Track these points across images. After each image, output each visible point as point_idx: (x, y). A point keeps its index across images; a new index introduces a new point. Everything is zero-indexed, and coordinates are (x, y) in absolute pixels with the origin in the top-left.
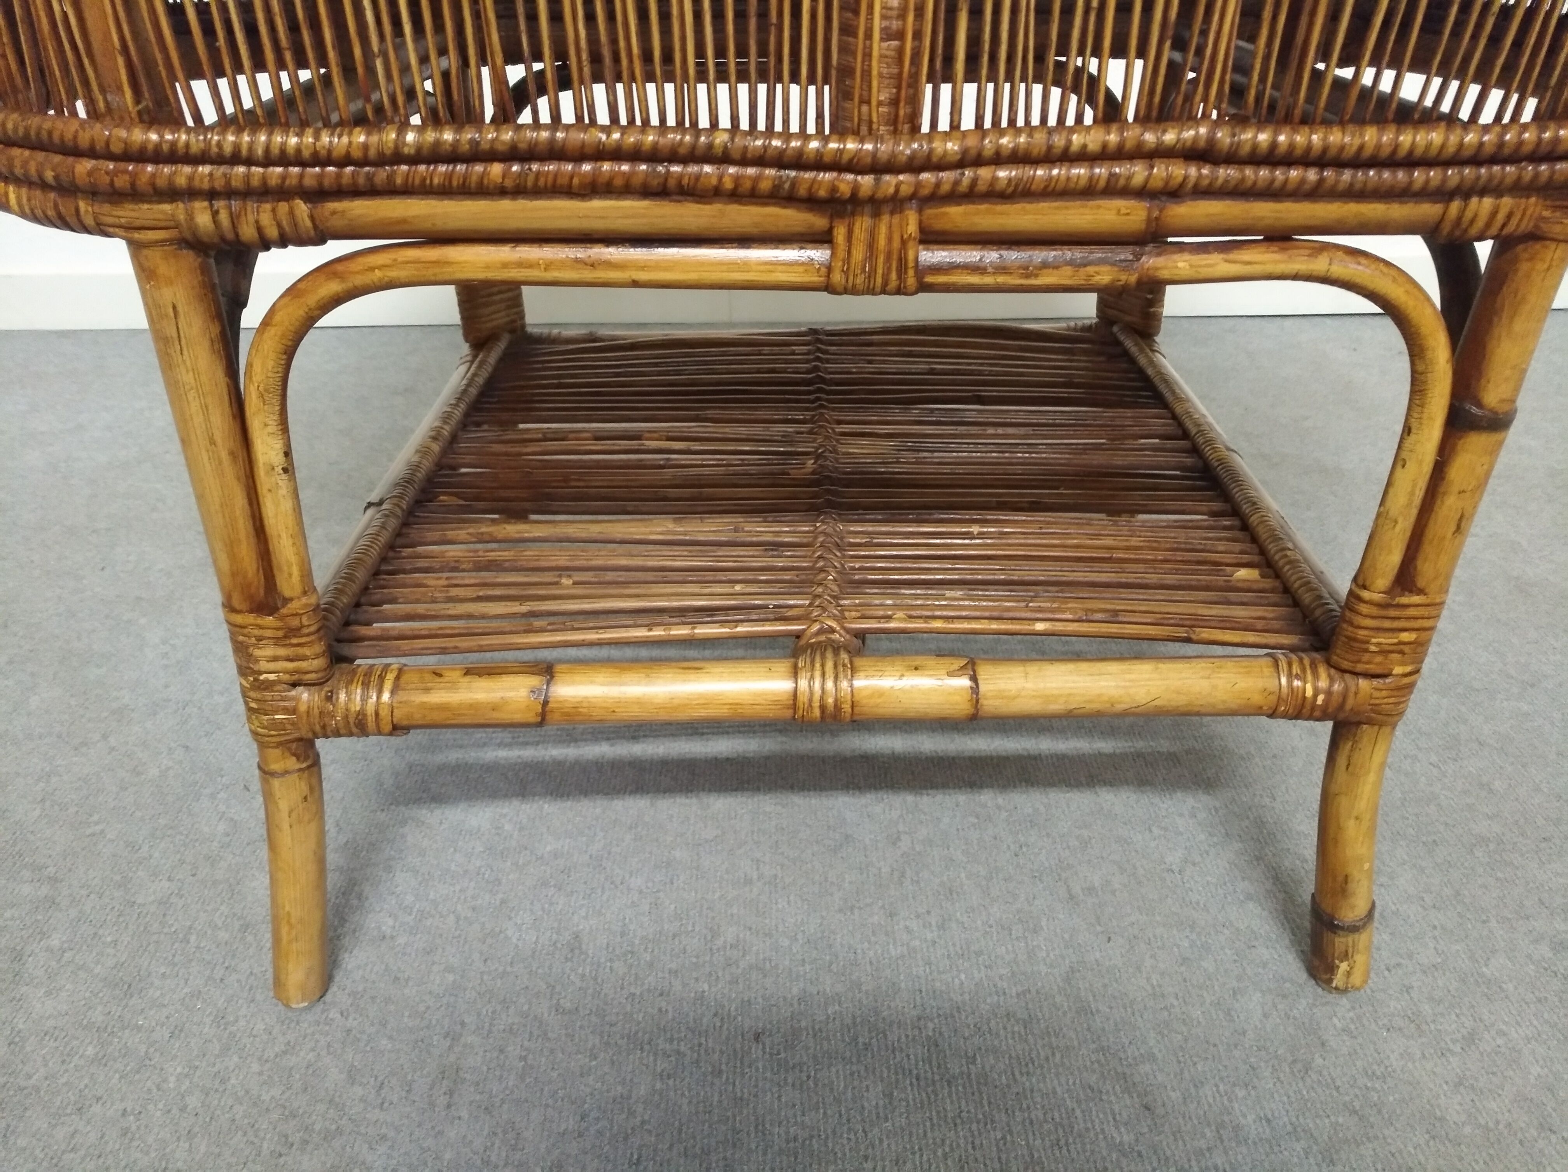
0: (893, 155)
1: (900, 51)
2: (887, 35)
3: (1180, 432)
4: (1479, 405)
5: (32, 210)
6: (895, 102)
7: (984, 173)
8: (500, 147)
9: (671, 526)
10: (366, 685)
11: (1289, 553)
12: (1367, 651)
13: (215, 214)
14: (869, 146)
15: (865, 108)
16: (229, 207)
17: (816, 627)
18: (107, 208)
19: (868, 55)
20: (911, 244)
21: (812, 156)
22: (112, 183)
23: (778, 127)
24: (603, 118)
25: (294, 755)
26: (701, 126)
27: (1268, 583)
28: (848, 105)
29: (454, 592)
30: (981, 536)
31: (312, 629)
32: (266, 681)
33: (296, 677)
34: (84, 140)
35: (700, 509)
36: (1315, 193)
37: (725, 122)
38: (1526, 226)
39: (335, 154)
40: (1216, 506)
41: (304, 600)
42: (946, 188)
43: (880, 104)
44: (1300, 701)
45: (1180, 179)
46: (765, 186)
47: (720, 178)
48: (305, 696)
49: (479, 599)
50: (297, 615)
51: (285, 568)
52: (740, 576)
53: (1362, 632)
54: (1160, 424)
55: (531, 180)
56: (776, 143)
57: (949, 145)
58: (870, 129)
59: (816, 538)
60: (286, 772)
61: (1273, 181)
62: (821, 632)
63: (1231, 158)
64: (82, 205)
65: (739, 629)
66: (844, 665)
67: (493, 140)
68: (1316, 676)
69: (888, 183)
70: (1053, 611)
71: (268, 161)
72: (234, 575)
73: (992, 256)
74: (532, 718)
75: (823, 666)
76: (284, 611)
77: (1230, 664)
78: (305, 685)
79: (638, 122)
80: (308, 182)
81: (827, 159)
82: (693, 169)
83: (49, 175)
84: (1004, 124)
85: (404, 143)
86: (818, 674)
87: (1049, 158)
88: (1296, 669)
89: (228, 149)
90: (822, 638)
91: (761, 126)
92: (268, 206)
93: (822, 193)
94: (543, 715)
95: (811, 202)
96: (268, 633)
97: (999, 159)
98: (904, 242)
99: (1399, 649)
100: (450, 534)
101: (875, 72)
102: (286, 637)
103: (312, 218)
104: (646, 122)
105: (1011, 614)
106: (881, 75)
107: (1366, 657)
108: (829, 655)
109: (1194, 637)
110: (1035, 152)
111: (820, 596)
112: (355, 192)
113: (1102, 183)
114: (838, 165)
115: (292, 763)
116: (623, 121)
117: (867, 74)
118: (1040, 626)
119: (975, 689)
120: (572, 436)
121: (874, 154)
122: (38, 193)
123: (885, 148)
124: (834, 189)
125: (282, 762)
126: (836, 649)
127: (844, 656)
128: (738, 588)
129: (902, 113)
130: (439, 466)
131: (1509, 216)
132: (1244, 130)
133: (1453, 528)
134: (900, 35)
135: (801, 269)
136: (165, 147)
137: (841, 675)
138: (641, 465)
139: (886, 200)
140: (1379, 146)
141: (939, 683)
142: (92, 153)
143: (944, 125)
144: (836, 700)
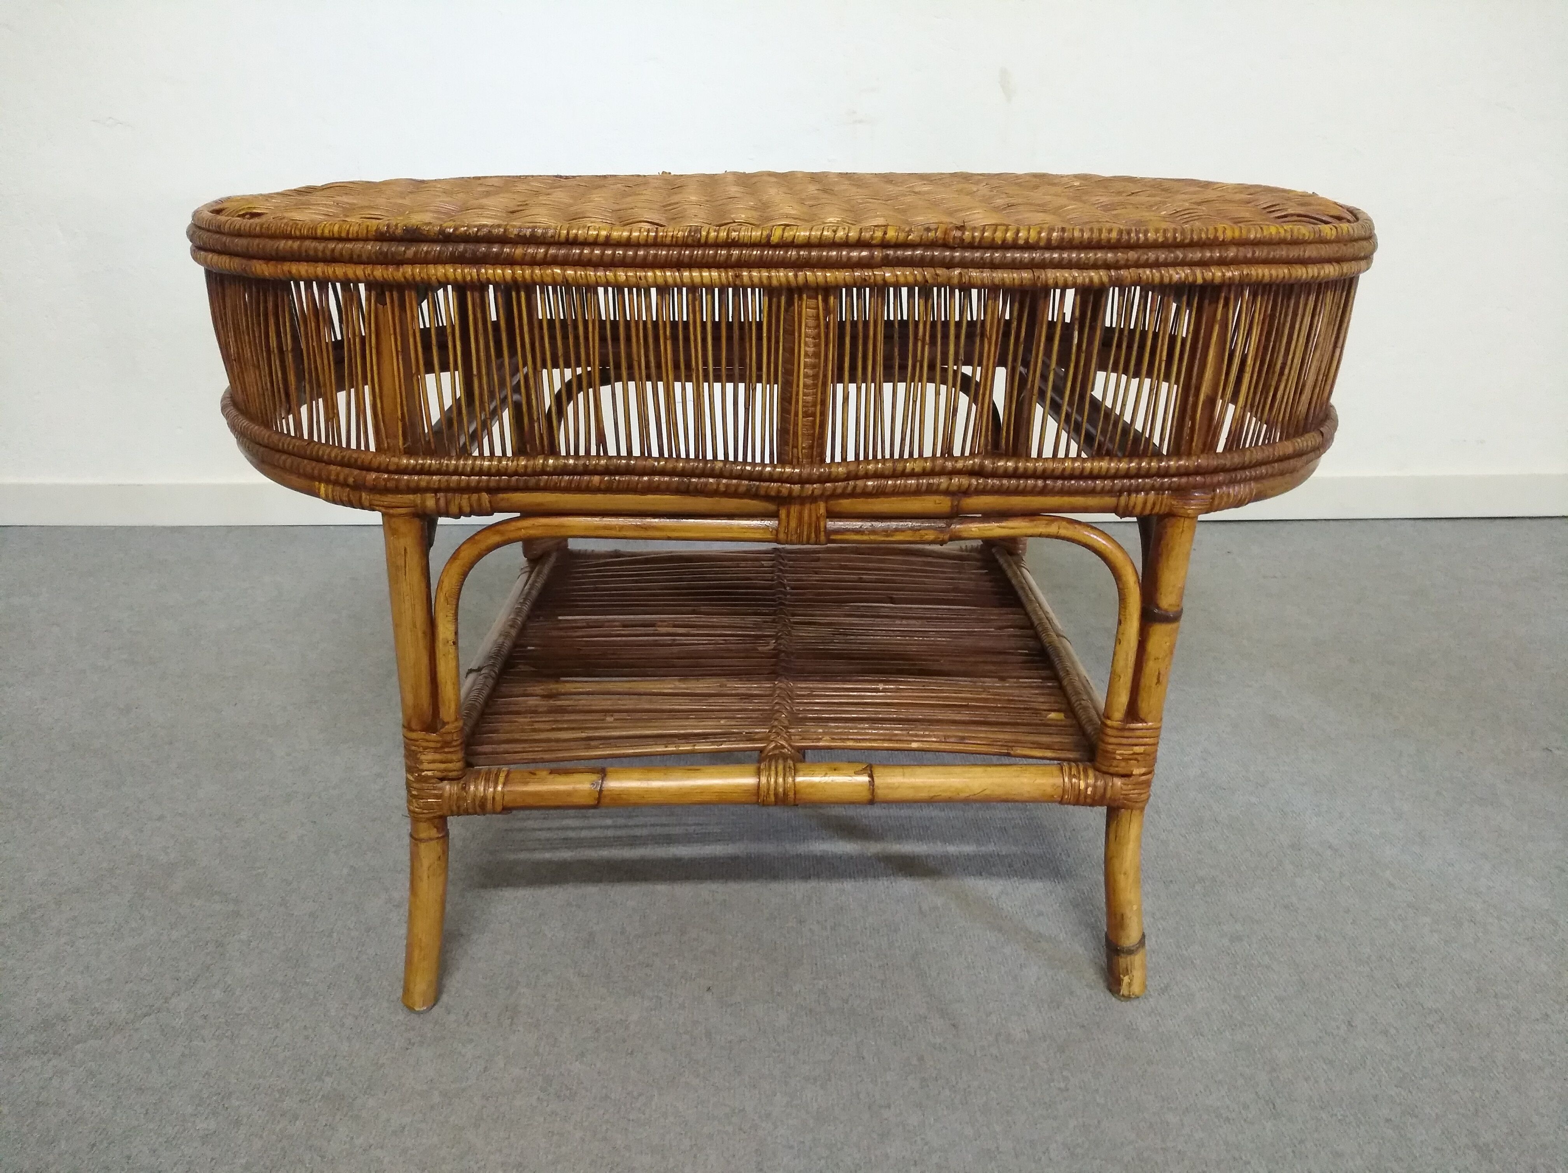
0: (810, 474)
1: (814, 422)
2: (806, 415)
3: (1029, 624)
4: (1158, 607)
5: (333, 497)
6: (811, 447)
7: (860, 483)
8: (600, 468)
9: (678, 684)
10: (487, 780)
11: (1083, 702)
12: (1115, 759)
13: (437, 500)
14: (797, 470)
15: (795, 450)
16: (446, 497)
17: (772, 745)
18: (378, 497)
19: (796, 424)
20: (821, 519)
21: (767, 475)
22: (386, 484)
23: (749, 460)
24: (655, 453)
25: (435, 827)
26: (708, 458)
27: (1069, 722)
28: (786, 448)
29: (536, 726)
30: (884, 690)
31: (458, 742)
32: (427, 776)
33: (445, 774)
34: (376, 462)
35: (696, 673)
36: (1043, 492)
37: (721, 457)
38: (1164, 509)
39: (509, 471)
40: (1044, 673)
41: (456, 724)
42: (839, 491)
43: (803, 448)
44: (1077, 792)
45: (966, 486)
46: (742, 489)
47: (718, 485)
48: (448, 787)
49: (553, 730)
50: (451, 733)
51: (447, 703)
52: (724, 715)
53: (1110, 747)
54: (1017, 618)
55: (615, 485)
56: (748, 468)
57: (840, 469)
58: (798, 461)
59: (774, 691)
60: (431, 839)
61: (1018, 486)
62: (775, 748)
63: (994, 474)
64: (363, 494)
65: (723, 746)
66: (790, 768)
67: (596, 464)
68: (1086, 776)
69: (808, 489)
70: (924, 736)
71: (472, 473)
72: (415, 706)
73: (867, 525)
74: (592, 802)
75: (776, 768)
76: (443, 730)
77: (1032, 769)
78: (449, 779)
79: (674, 456)
80: (492, 484)
81: (775, 477)
82: (703, 480)
83: (351, 480)
84: (871, 457)
85: (547, 465)
86: (773, 773)
87: (894, 475)
88: (1074, 771)
89: (452, 468)
90: (777, 752)
91: (740, 459)
92: (466, 496)
93: (773, 493)
94: (599, 799)
95: (767, 498)
96: (432, 745)
97: (867, 476)
98: (818, 518)
99: (1135, 757)
100: (530, 690)
101: (800, 433)
102: (442, 747)
103: (490, 502)
104: (678, 455)
105: (897, 738)
106: (803, 434)
107: (1115, 763)
108: (780, 761)
109: (1012, 752)
110: (887, 472)
111: (776, 726)
112: (516, 489)
113: (924, 488)
114: (781, 479)
115: (434, 833)
116: (666, 455)
117: (796, 434)
118: (914, 745)
119: (872, 783)
120: (607, 624)
121: (800, 474)
122: (338, 488)
123: (806, 471)
124: (779, 491)
125: (427, 831)
126: (785, 758)
127: (790, 762)
128: (722, 722)
129: (815, 453)
130: (515, 646)
131: (1154, 504)
132: (999, 461)
133: (1155, 680)
134: (813, 415)
135: (761, 531)
136: (418, 467)
137: (788, 774)
138: (656, 644)
139: (807, 497)
140: (1073, 469)
141: (850, 778)
142: (378, 470)
143: (838, 459)
144: (784, 790)
